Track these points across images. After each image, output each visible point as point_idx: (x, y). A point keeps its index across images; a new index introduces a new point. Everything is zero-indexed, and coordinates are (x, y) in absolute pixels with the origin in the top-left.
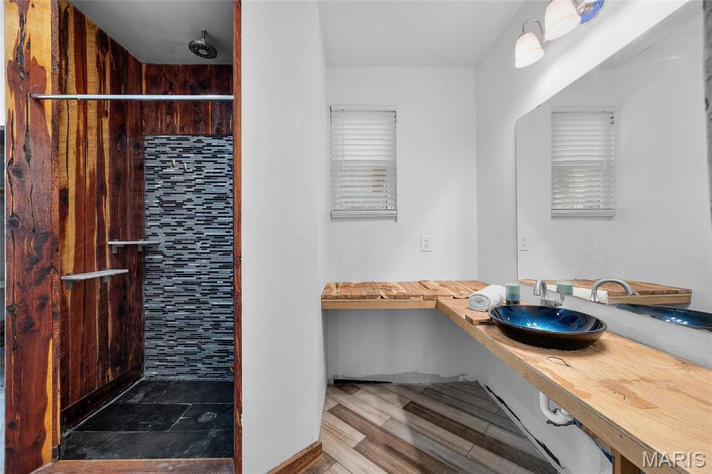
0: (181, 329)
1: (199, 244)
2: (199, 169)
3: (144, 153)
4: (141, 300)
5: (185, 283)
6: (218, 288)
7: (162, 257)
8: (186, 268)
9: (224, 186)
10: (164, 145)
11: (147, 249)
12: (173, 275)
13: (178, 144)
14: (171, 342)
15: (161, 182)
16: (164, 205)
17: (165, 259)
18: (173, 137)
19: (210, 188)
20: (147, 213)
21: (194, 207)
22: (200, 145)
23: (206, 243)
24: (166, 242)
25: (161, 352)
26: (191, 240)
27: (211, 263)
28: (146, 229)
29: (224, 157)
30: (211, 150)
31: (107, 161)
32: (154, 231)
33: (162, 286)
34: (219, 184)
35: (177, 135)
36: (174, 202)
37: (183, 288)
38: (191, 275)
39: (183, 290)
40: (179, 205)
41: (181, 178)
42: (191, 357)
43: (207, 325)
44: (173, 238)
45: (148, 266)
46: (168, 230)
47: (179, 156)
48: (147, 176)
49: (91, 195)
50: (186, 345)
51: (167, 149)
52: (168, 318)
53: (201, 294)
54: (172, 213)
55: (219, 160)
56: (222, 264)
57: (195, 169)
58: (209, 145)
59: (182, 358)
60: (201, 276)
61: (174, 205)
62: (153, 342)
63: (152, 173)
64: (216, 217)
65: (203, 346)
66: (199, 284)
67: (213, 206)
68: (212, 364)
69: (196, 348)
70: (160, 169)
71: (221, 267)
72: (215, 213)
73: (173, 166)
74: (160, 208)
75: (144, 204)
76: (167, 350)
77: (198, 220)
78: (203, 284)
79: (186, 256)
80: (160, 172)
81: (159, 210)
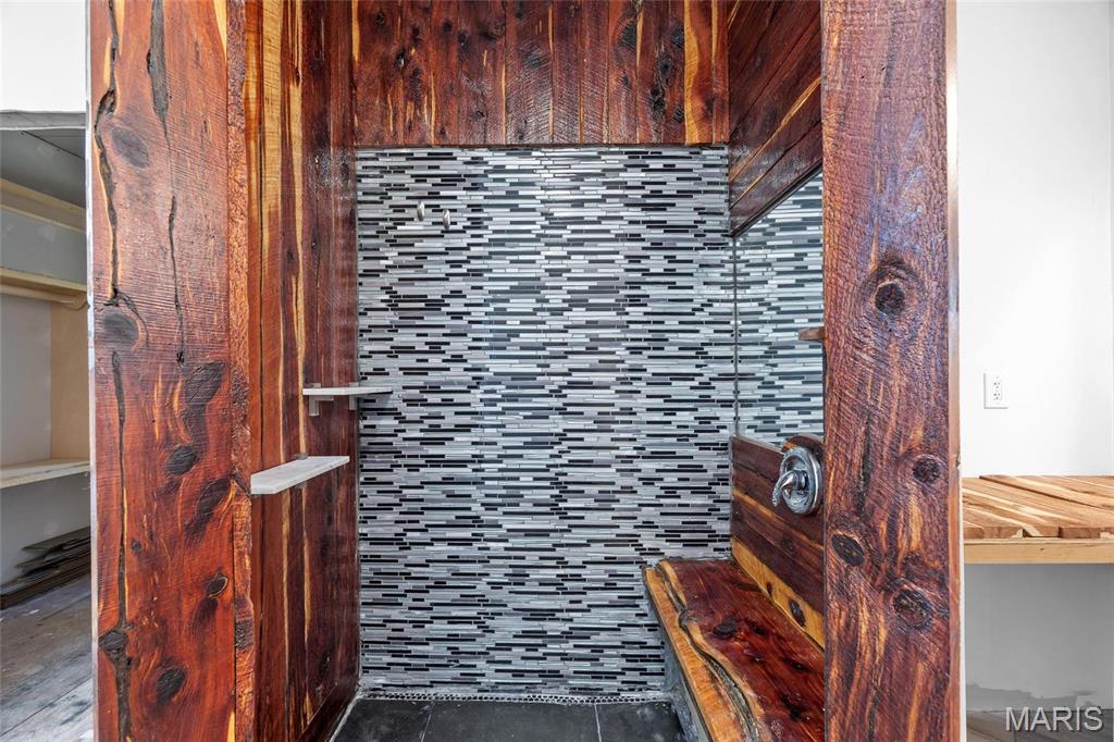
0: (440, 585)
1: (478, 394)
2: (476, 223)
3: (355, 190)
4: (353, 519)
5: (447, 481)
6: (522, 492)
7: (397, 422)
8: (451, 447)
9: (533, 262)
10: (400, 170)
11: (367, 406)
12: (422, 461)
13: (430, 167)
14: (418, 612)
15: (393, 253)
16: (401, 305)
17: (403, 426)
18: (420, 153)
19: (502, 267)
20: (364, 322)
21: (465, 309)
22: (480, 170)
23: (494, 392)
24: (404, 388)
25: (396, 634)
26: (460, 383)
27: (504, 435)
28: (361, 360)
29: (533, 197)
30: (503, 180)
31: (299, 192)
32: (379, 365)
33: (395, 487)
34: (522, 257)
35: (430, 146)
36: (422, 298)
37: (444, 492)
38: (461, 463)
39: (444, 496)
40: (434, 306)
41: (438, 245)
42: (463, 646)
43: (497, 575)
44: (419, 380)
45: (364, 441)
46: (409, 361)
47: (434, 195)
48: (363, 241)
49: (272, 273)
50: (452, 620)
51: (406, 179)
52: (411, 559)
53: (483, 505)
54: (418, 322)
55: (522, 203)
56: (529, 439)
57: (469, 224)
58: (500, 169)
59: (441, 649)
60: (483, 466)
61: (422, 305)
62: (377, 611)
63: (374, 233)
64: (515, 333)
65: (488, 622)
66: (478, 483)
67: (511, 307)
68: (509, 662)
69: (475, 626)
70: (390, 224)
71: (527, 446)
72: (513, 323)
73: (421, 218)
74: (392, 313)
75: (355, 304)
76: (409, 631)
77: (475, 340)
78: (487, 483)
79: (450, 418)
80: (390, 232)
81: (389, 317)
